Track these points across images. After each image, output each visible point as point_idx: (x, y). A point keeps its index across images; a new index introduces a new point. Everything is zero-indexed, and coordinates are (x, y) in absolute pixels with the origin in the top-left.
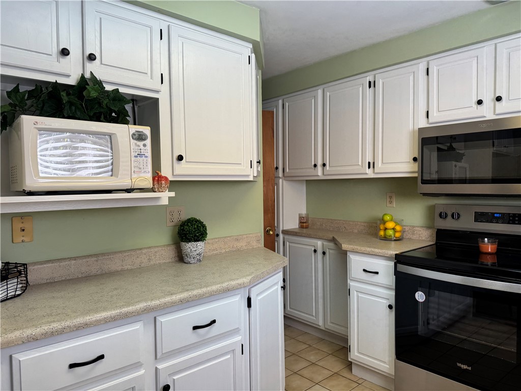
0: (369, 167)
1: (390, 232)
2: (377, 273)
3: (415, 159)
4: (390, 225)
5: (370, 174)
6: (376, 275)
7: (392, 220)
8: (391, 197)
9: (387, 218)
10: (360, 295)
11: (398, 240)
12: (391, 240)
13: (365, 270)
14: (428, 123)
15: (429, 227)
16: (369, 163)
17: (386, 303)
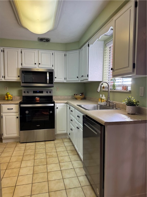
0: (3, 78)
1: (10, 98)
2: (12, 109)
3: (19, 76)
4: (10, 96)
5: (3, 80)
6: (12, 110)
7: (9, 94)
8: (6, 88)
9: (8, 94)
10: (6, 117)
11: (12, 100)
12: (10, 100)
13: (8, 109)
14: (22, 66)
15: (19, 96)
16: (3, 76)
17: (16, 117)
